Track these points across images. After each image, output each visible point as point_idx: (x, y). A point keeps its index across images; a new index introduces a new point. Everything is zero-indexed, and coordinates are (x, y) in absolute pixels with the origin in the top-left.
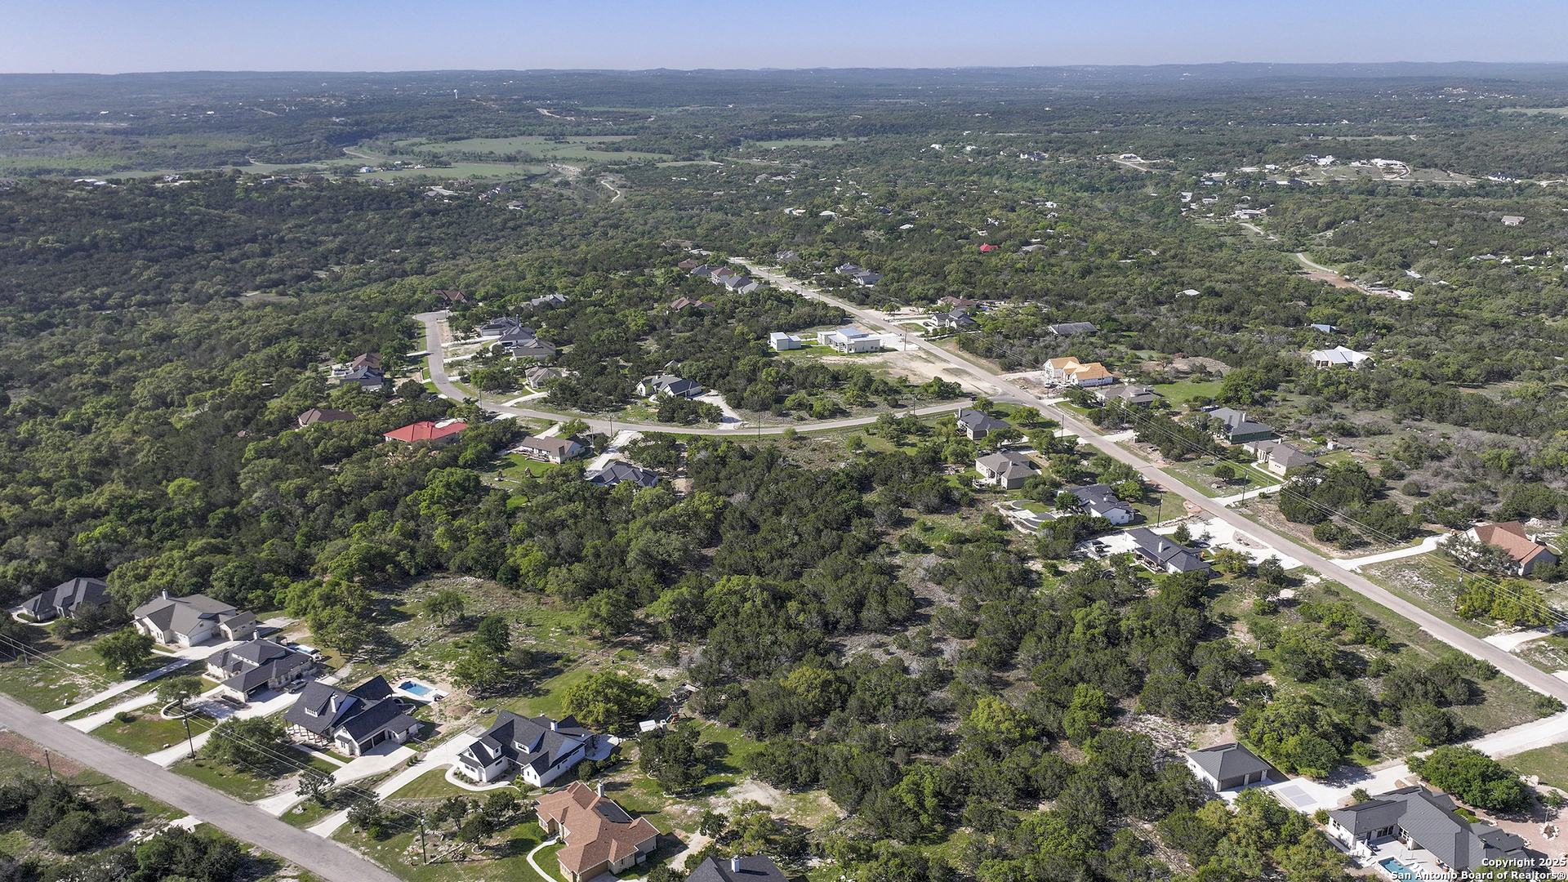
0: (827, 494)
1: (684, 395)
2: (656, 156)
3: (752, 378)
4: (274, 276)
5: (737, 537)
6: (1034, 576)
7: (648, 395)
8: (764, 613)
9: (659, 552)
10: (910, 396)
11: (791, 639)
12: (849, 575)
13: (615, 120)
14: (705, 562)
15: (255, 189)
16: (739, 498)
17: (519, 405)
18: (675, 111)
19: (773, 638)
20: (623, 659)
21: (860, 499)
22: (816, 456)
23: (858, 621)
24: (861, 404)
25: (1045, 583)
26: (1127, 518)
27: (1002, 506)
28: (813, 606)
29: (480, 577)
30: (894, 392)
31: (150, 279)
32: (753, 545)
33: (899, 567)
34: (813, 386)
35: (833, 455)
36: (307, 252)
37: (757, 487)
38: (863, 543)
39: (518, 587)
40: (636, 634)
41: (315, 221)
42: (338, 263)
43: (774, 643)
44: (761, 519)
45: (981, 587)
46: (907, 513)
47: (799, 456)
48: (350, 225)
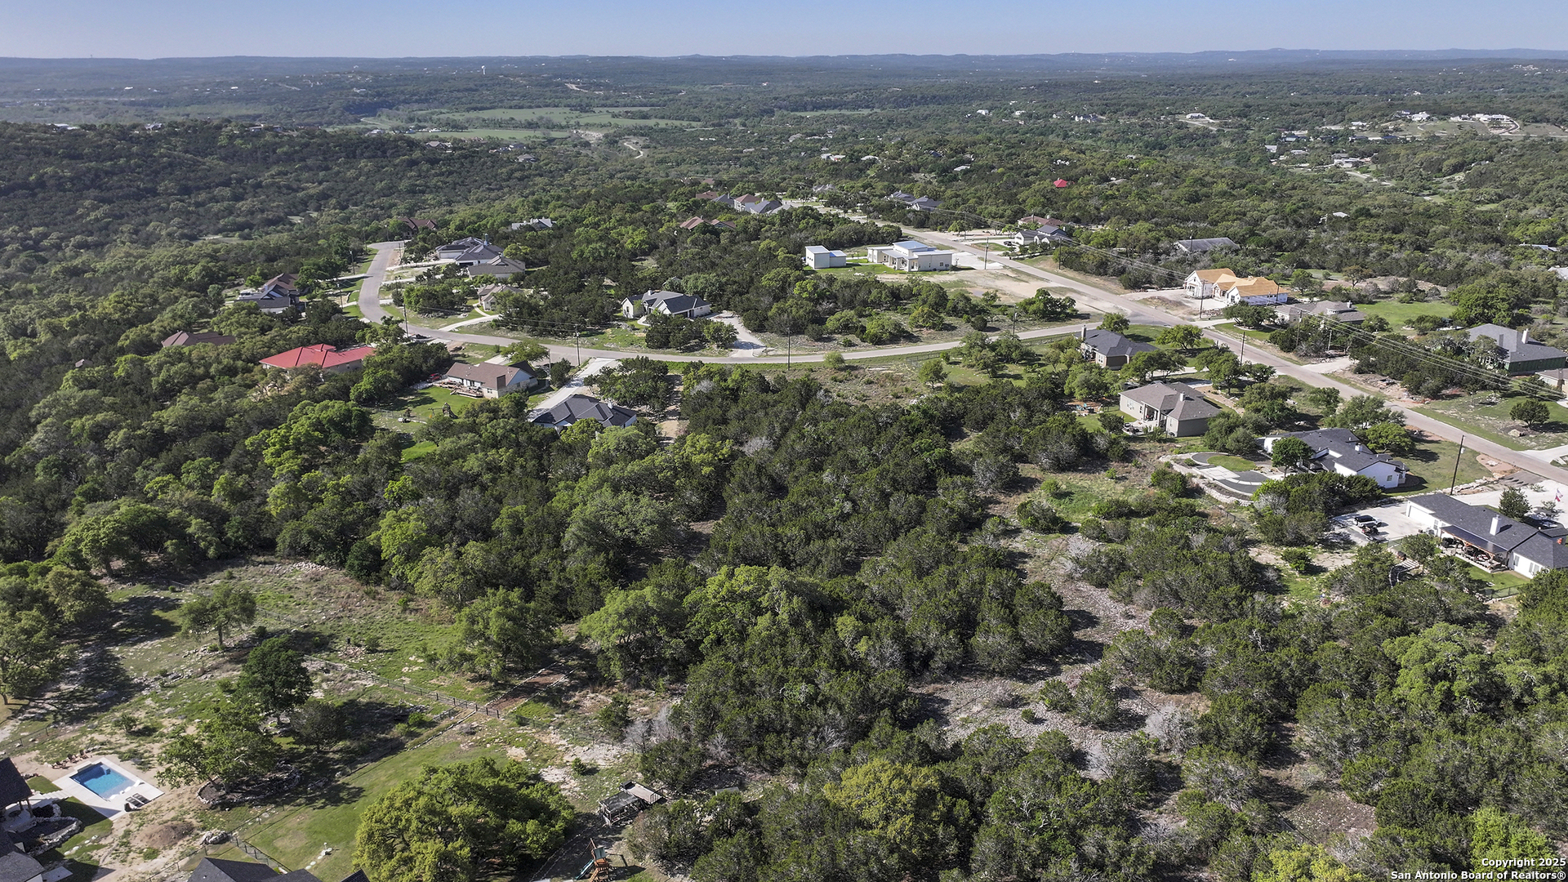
0: (897, 439)
1: (685, 315)
2: (685, 123)
3: (781, 293)
4: (240, 219)
5: (750, 503)
6: (1271, 574)
7: (637, 317)
8: (794, 638)
9: (618, 527)
10: (1001, 317)
11: (844, 689)
12: (943, 568)
13: (645, 94)
14: (696, 543)
15: (241, 136)
16: (756, 445)
17: (461, 330)
18: (707, 88)
19: (810, 689)
20: (522, 722)
21: (949, 448)
22: (872, 391)
23: (968, 654)
24: (933, 327)
25: (1292, 587)
26: (1396, 480)
27: (1178, 461)
28: (884, 624)
29: (322, 563)
30: (979, 313)
31: (97, 220)
32: (776, 516)
33: (1023, 555)
34: (865, 303)
35: (899, 389)
36: (284, 198)
37: (785, 430)
38: (961, 515)
39: (378, 582)
40: (559, 670)
41: (301, 168)
42: (318, 209)
43: (811, 699)
44: (790, 478)
45: (1183, 594)
46: (1026, 470)
47: (849, 392)
48: (339, 172)
